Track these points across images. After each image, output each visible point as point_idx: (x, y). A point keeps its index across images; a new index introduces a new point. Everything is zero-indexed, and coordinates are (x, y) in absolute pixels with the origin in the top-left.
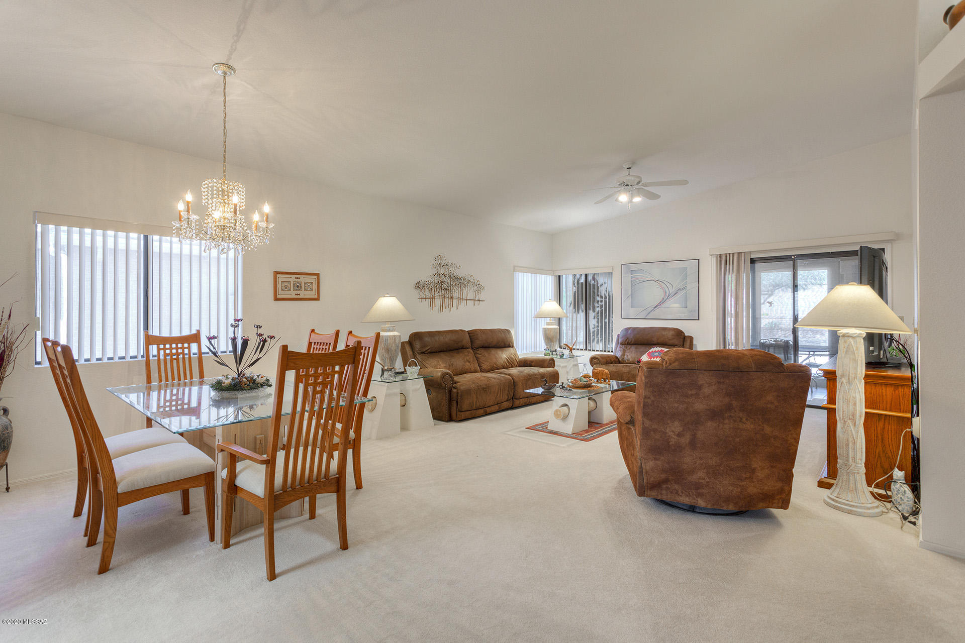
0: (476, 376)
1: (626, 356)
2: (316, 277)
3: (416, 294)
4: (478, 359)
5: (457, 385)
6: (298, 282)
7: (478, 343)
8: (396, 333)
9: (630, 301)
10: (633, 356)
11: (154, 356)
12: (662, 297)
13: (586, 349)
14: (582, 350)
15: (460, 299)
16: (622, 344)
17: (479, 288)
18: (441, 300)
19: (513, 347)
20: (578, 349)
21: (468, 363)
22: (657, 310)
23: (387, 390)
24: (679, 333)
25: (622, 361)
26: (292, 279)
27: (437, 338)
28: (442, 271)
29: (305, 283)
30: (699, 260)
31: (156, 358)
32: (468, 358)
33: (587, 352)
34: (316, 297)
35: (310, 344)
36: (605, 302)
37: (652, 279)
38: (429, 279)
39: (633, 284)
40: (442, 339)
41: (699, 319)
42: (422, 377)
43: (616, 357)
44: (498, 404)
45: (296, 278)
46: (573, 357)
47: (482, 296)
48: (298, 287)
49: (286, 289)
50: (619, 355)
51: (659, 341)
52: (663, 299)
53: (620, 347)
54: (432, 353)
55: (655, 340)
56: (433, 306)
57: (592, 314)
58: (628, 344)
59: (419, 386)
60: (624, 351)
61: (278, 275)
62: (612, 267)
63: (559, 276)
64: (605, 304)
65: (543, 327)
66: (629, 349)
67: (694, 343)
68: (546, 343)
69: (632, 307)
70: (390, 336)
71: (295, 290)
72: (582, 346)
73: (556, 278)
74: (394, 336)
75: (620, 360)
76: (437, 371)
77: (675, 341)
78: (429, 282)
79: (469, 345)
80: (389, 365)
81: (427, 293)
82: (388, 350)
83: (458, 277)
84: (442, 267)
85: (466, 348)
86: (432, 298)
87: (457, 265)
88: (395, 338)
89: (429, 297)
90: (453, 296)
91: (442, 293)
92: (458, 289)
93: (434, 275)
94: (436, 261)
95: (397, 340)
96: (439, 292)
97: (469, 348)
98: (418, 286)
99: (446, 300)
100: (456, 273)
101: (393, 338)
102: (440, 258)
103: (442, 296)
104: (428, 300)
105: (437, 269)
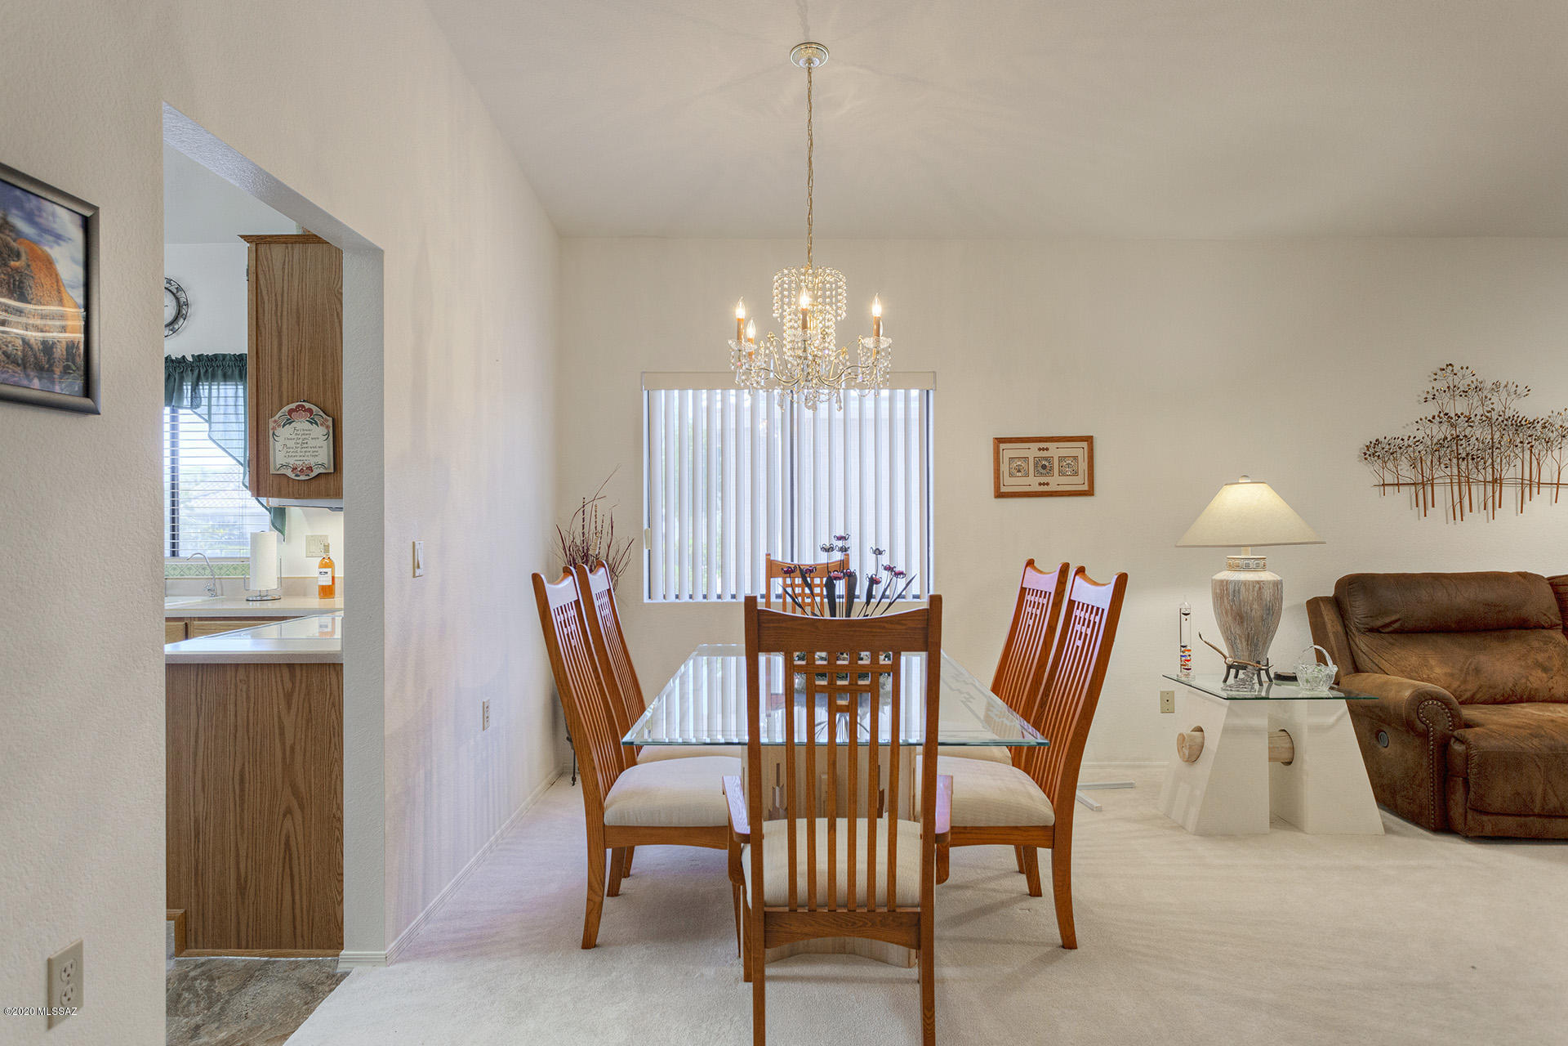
0: (1554, 716)
2: (1085, 445)
3: (1367, 474)
5: (1469, 734)
6: (1046, 459)
8: (1266, 576)
11: (778, 596)
15: (1529, 485)
18: (1456, 488)
21: (1540, 673)
23: (1228, 715)
26: (1032, 451)
27: (1424, 595)
28: (1460, 406)
29: (1061, 459)
31: (781, 600)
32: (1541, 657)
34: (1085, 487)
35: (1023, 590)
38: (1411, 431)
40: (1441, 596)
42: (1343, 695)
45: (1040, 449)
48: (1044, 467)
49: (1020, 474)
54: (1401, 631)
56: (1424, 504)
59: (1332, 720)
61: (1002, 446)
70: (1245, 583)
71: (1038, 473)
74: (1258, 582)
76: (1400, 684)
78: (1411, 439)
79: (1552, 617)
80: (1246, 654)
81: (1401, 470)
82: (1241, 617)
83: (1520, 419)
84: (1457, 398)
85: (1539, 627)
86: (1424, 484)
87: (1517, 386)
88: (1260, 588)
89: (1409, 481)
90: (1500, 475)
91: (1459, 468)
92: (1521, 455)
93: (1429, 420)
94: (1435, 380)
95: (1267, 594)
96: (1447, 467)
97: (1551, 627)
98: (1374, 451)
99: (1474, 488)
100: (1512, 409)
101: (1254, 587)
102: (1453, 370)
103: (1459, 476)
104: (1407, 488)
105: (1440, 402)
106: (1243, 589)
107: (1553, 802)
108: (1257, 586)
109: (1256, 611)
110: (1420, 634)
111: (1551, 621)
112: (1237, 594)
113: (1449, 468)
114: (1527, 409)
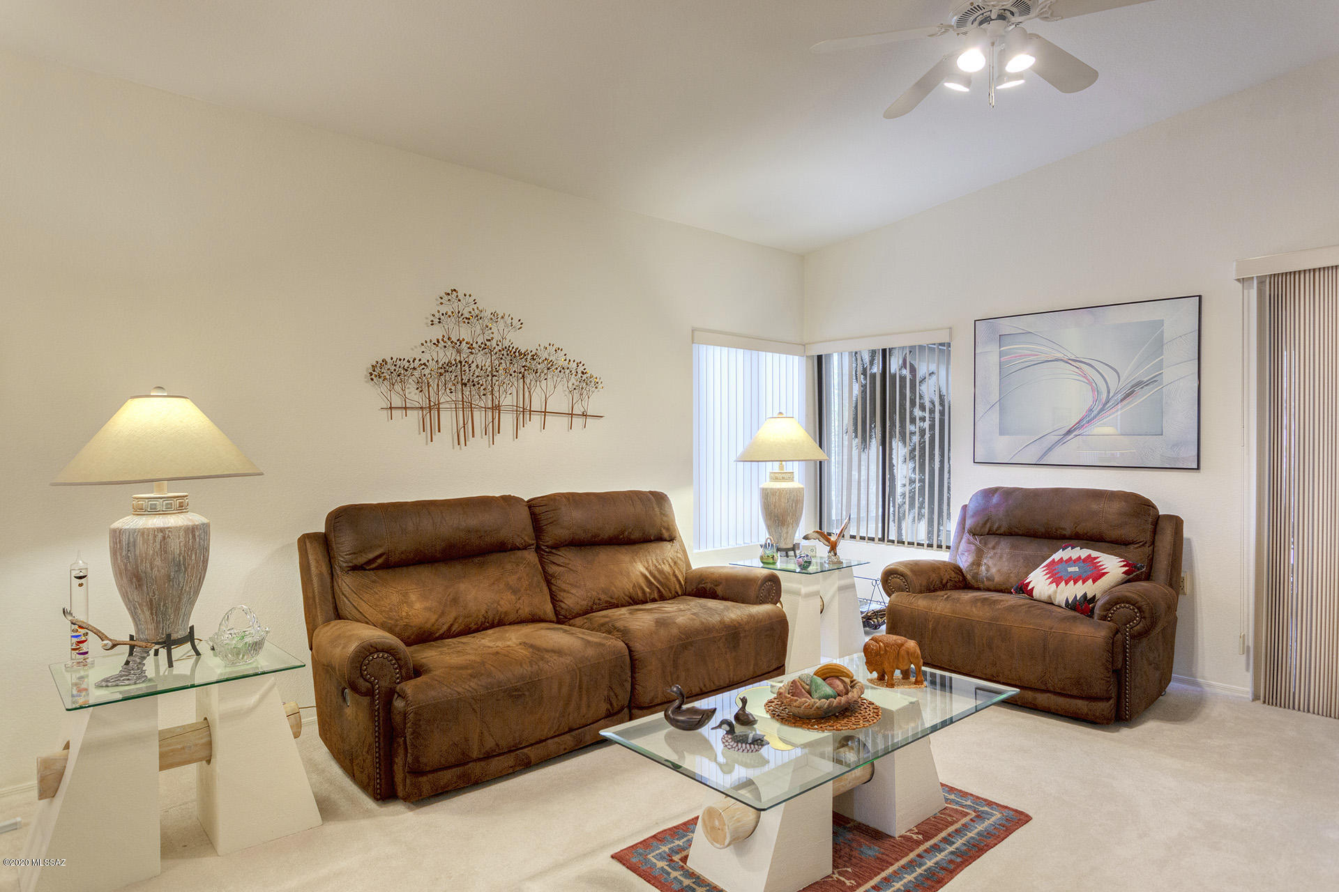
1: (983, 568)
3: (375, 395)
4: (548, 580)
5: (416, 684)
7: (554, 533)
8: (182, 520)
9: (994, 416)
10: (1005, 569)
12: (1090, 403)
13: (882, 540)
14: (872, 539)
15: (523, 412)
16: (973, 533)
17: (585, 381)
18: (460, 414)
19: (671, 540)
20: (863, 538)
21: (510, 596)
22: (1073, 443)
24: (1141, 507)
25: (973, 582)
27: (410, 525)
28: (465, 333)
30: (1200, 297)
33: (883, 547)
36: (932, 420)
37: (1060, 355)
38: (416, 353)
39: (1004, 373)
40: (428, 525)
41: (1198, 468)
43: (958, 570)
44: (571, 730)
46: (838, 566)
47: (594, 403)
50: (964, 562)
51: (1080, 529)
52: (1091, 410)
53: (969, 542)
54: (389, 567)
55: (1068, 527)
56: (431, 428)
57: (899, 451)
58: (991, 533)
59: (254, 701)
60: (980, 554)
62: (950, 328)
63: (820, 358)
64: (932, 427)
65: (761, 486)
66: (994, 548)
67: (1186, 534)
68: (768, 527)
69: (1002, 433)
72: (874, 530)
73: (810, 362)
75: (969, 577)
76: (350, 637)
77: (1129, 532)
78: (417, 361)
79: (526, 538)
80: (152, 626)
81: (410, 393)
82: (139, 579)
83: (514, 350)
84: (461, 324)
85: (515, 548)
86: (432, 408)
87: (512, 319)
88: (164, 538)
89: (417, 405)
90: (499, 401)
91: (463, 394)
92: (516, 383)
93: (434, 344)
94: (442, 304)
95: (175, 546)
96: (451, 392)
97: (525, 548)
98: (380, 372)
99: (476, 414)
100: (508, 340)
101: (155, 536)
102: (457, 296)
103: (463, 401)
104: (415, 412)
105: (446, 328)
106: (140, 540)
107: (490, 744)
108: (160, 535)
109: (159, 568)
110: (405, 568)
111: (525, 541)
112: (132, 548)
113: (454, 393)
114: (522, 341)
